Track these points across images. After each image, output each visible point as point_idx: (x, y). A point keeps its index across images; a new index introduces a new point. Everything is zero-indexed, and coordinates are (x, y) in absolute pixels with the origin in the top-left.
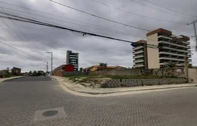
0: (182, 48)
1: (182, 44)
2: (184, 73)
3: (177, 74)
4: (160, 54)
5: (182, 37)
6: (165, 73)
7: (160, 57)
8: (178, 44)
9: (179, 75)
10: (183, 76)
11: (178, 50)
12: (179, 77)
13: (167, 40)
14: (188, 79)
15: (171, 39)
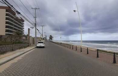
0: (20, 25)
1: (21, 23)
2: (27, 40)
3: (23, 40)
4: (6, 30)
5: (21, 19)
6: (13, 39)
7: (6, 32)
8: (18, 22)
9: (24, 41)
10: (26, 41)
11: (18, 26)
12: (24, 42)
13: (12, 17)
14: (29, 44)
15: (15, 18)
